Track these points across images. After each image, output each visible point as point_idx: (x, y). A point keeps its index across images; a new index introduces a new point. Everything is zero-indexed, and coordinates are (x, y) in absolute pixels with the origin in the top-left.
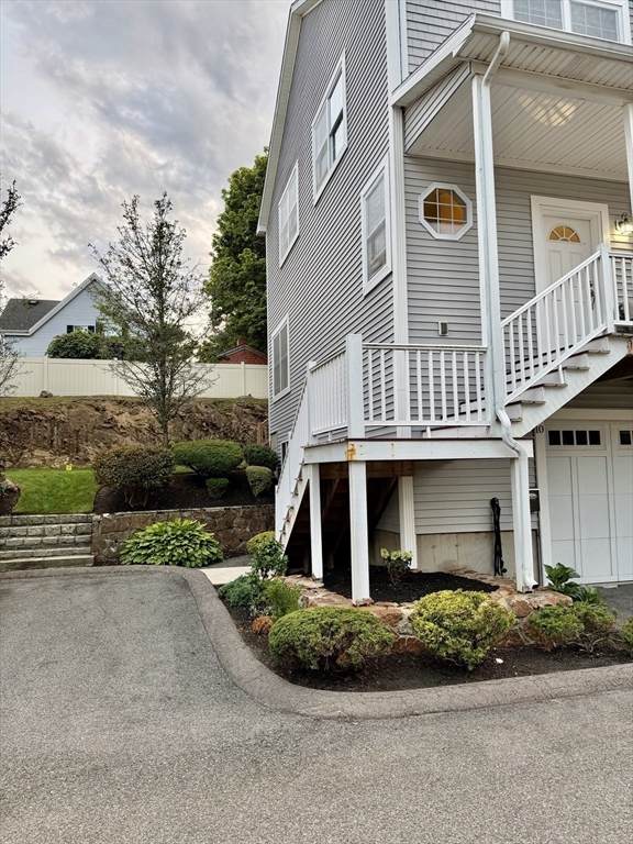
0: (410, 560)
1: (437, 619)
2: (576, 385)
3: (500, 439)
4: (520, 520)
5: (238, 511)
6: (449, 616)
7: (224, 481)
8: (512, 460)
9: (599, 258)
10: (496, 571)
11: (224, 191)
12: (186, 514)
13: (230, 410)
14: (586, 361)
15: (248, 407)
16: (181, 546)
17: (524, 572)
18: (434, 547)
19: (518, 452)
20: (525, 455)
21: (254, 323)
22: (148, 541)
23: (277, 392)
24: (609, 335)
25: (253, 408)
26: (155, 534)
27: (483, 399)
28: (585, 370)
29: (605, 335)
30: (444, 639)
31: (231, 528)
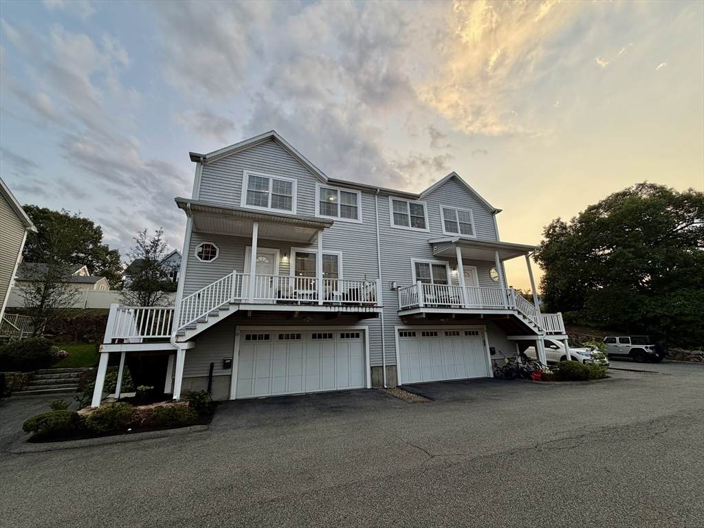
2: (213, 321)
8: (176, 350)
14: (219, 312)
29: (228, 303)
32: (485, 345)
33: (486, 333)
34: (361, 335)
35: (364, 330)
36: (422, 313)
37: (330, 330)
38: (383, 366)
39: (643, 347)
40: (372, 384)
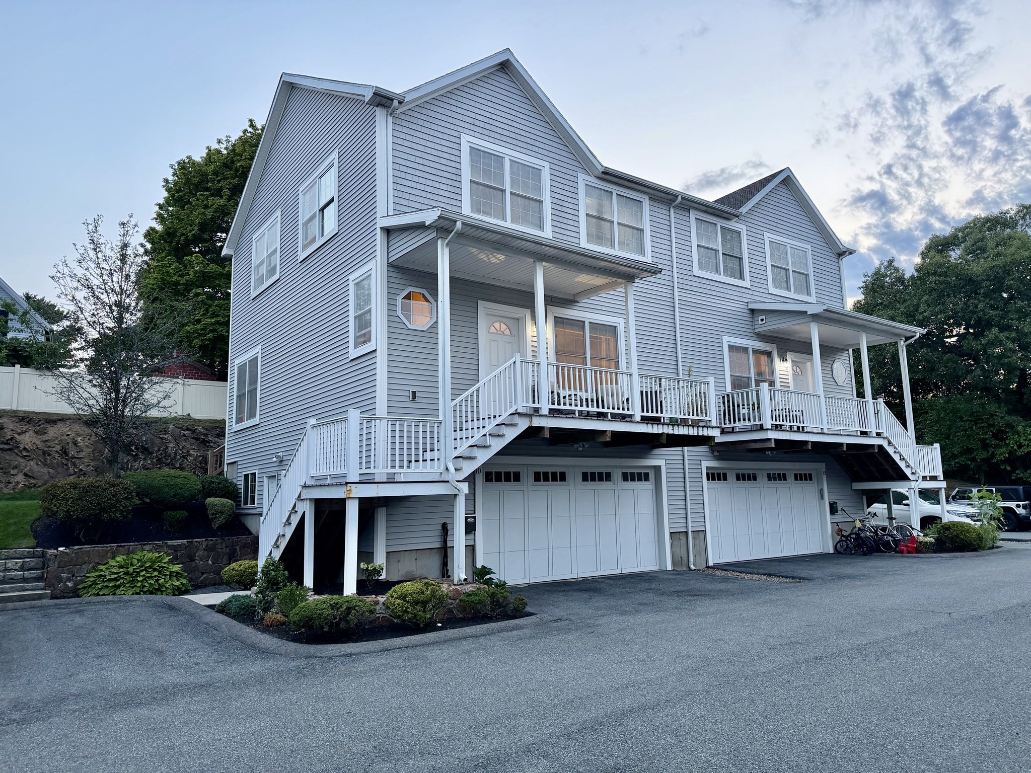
0: (382, 569)
1: (403, 597)
2: (497, 445)
3: (448, 482)
4: (459, 539)
5: (201, 543)
6: (410, 594)
7: (182, 514)
8: (456, 495)
9: (514, 362)
10: (443, 577)
11: (166, 181)
12: (148, 547)
13: (166, 432)
14: (504, 430)
15: (188, 429)
16: (151, 577)
17: (460, 571)
18: (398, 562)
19: (458, 490)
20: (463, 492)
21: (200, 335)
22: (114, 573)
23: (239, 420)
24: (518, 413)
25: (194, 431)
26: (121, 567)
27: (438, 450)
28: (502, 436)
29: (516, 413)
30: (407, 608)
31: (193, 560)
32: (822, 497)
33: (825, 478)
34: (652, 476)
35: (657, 469)
36: (769, 440)
37: (607, 467)
38: (686, 532)
39: (1012, 505)
40: (674, 563)
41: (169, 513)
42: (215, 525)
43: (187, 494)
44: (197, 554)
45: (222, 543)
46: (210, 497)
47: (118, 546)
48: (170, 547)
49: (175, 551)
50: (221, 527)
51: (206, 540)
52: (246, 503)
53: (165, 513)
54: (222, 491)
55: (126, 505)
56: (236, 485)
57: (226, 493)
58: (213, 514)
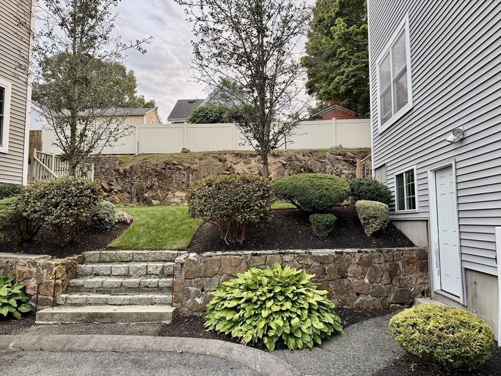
5: (353, 255)
7: (331, 218)
12: (287, 258)
13: (325, 157)
15: (340, 155)
16: (281, 312)
21: (345, 82)
22: (236, 298)
25: (344, 155)
31: (344, 277)
41: (316, 215)
42: (369, 231)
43: (334, 195)
44: (349, 270)
45: (380, 256)
46: (360, 200)
47: (253, 255)
48: (316, 258)
49: (321, 263)
50: (377, 234)
51: (359, 252)
52: (402, 207)
53: (311, 216)
54: (373, 193)
55: (261, 205)
56: (387, 188)
57: (377, 195)
58: (364, 219)
